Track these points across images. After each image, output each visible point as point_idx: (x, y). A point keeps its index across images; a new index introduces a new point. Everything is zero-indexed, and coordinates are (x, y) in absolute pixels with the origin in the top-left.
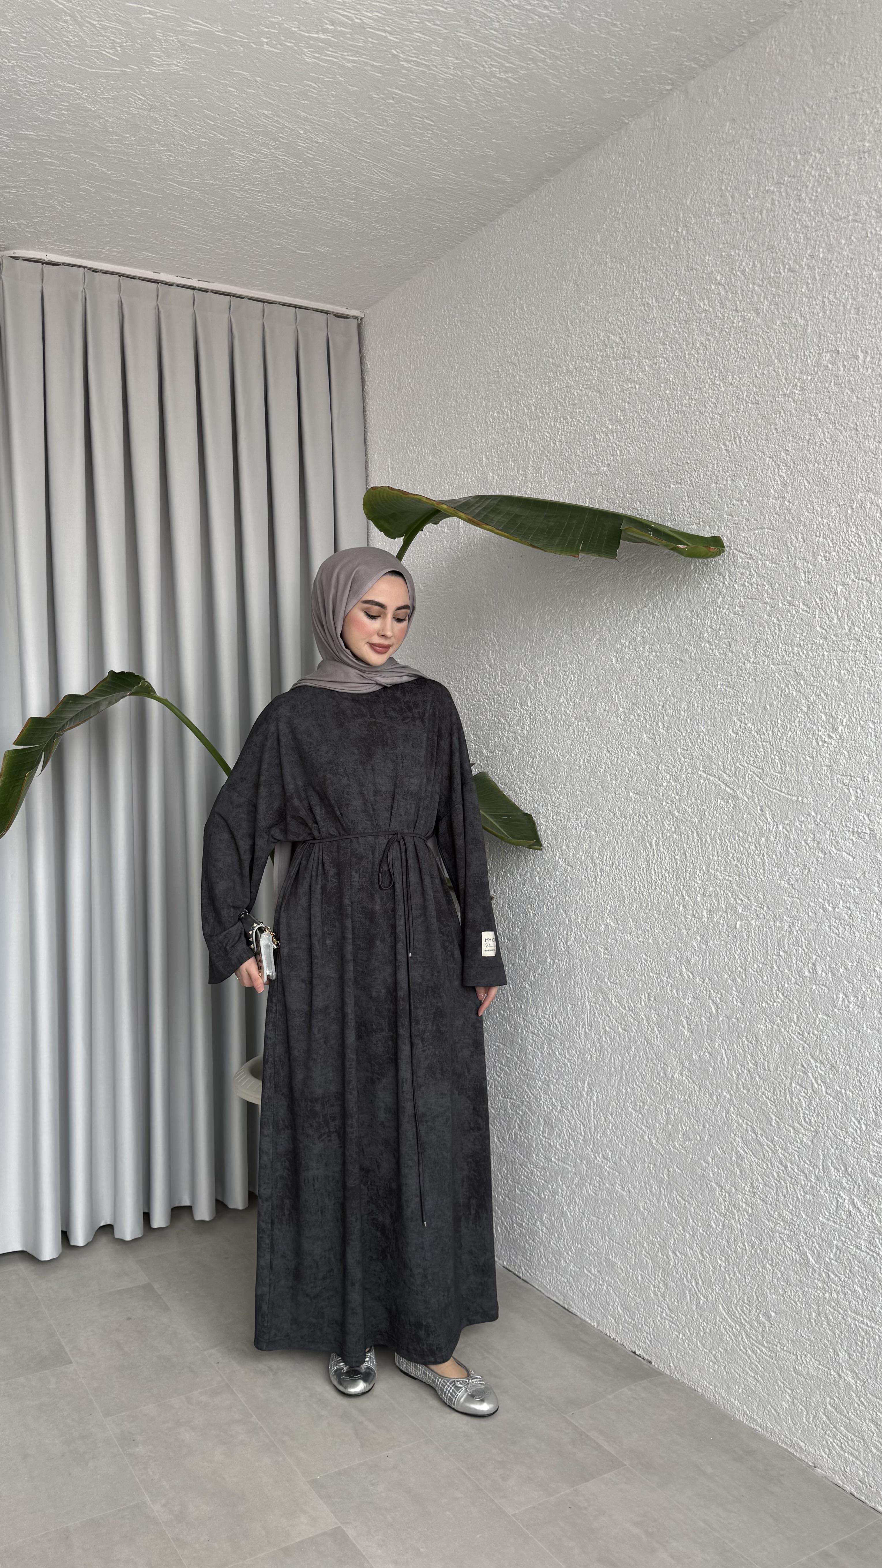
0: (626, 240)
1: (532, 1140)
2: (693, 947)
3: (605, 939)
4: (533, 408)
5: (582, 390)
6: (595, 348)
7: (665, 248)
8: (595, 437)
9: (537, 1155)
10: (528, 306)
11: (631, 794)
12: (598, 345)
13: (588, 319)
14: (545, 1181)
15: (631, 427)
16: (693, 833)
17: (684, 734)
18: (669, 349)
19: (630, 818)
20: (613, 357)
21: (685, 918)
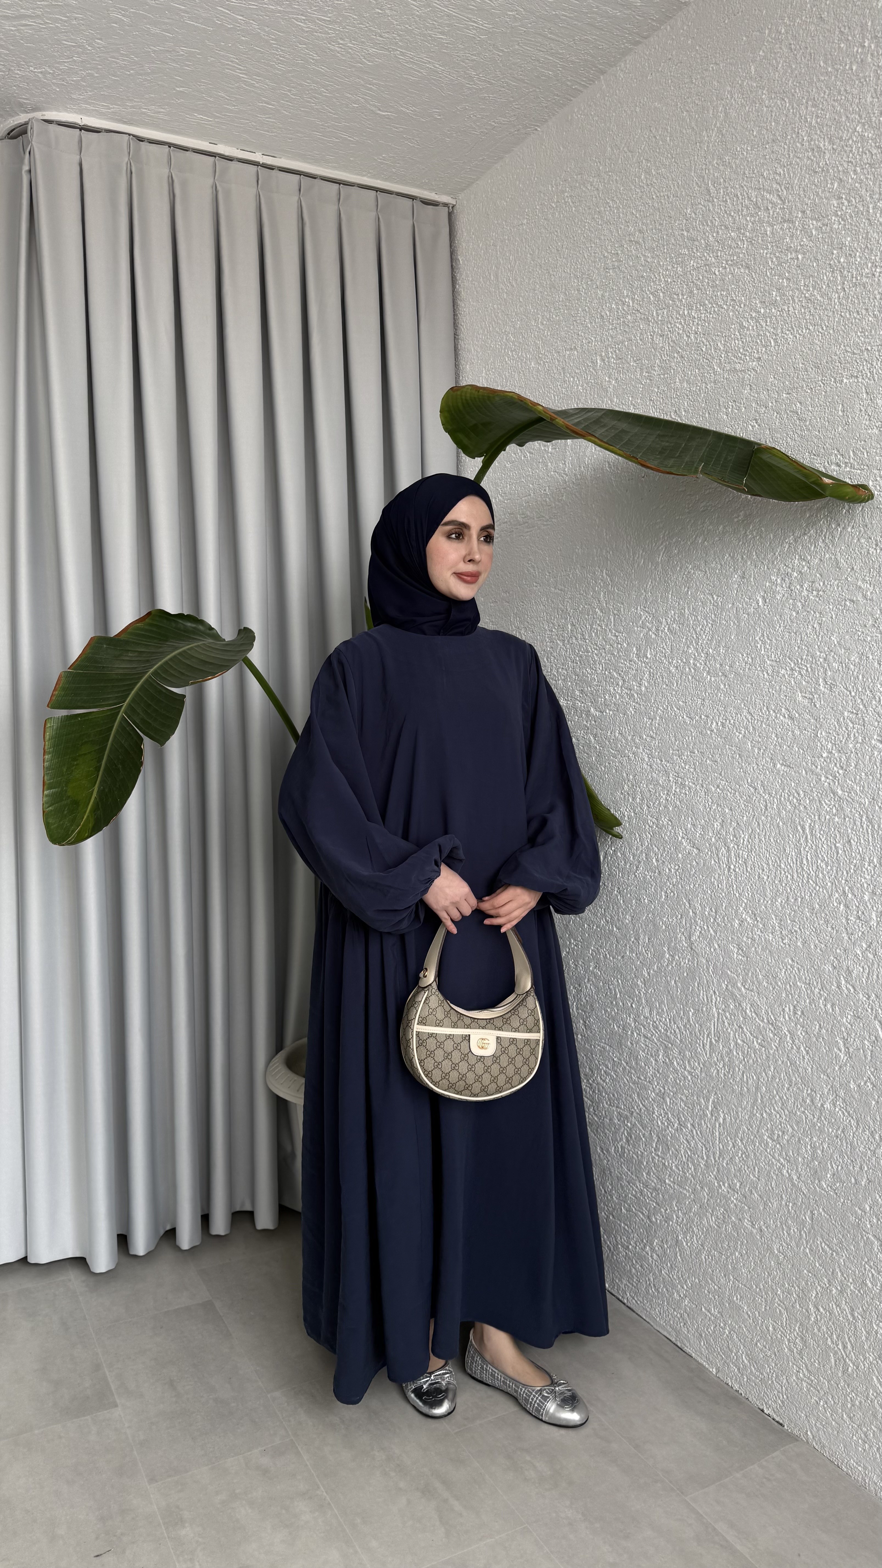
0: (791, 67)
1: (642, 1156)
2: (856, 955)
3: (738, 937)
4: (661, 294)
5: (725, 268)
6: (745, 212)
7: (844, 70)
8: (742, 326)
9: (648, 1174)
10: (658, 168)
11: (779, 766)
12: (748, 208)
13: (736, 176)
14: (656, 1203)
15: (791, 309)
16: (862, 816)
17: (853, 694)
18: (846, 203)
19: (776, 794)
20: (768, 222)
21: (847, 919)
